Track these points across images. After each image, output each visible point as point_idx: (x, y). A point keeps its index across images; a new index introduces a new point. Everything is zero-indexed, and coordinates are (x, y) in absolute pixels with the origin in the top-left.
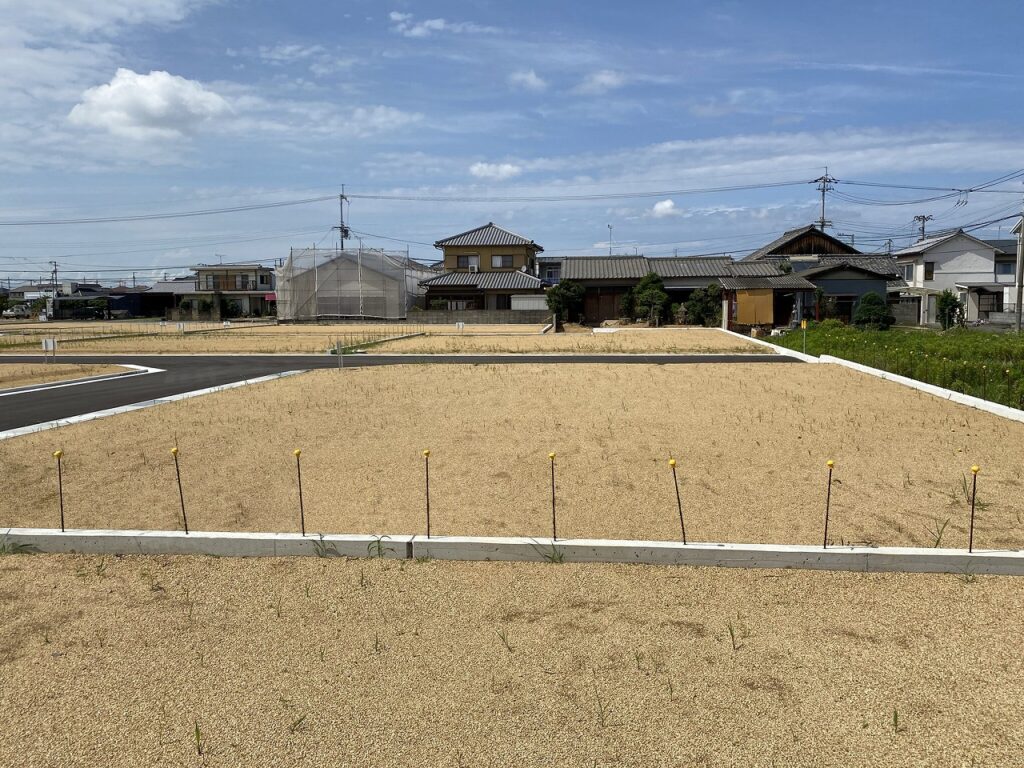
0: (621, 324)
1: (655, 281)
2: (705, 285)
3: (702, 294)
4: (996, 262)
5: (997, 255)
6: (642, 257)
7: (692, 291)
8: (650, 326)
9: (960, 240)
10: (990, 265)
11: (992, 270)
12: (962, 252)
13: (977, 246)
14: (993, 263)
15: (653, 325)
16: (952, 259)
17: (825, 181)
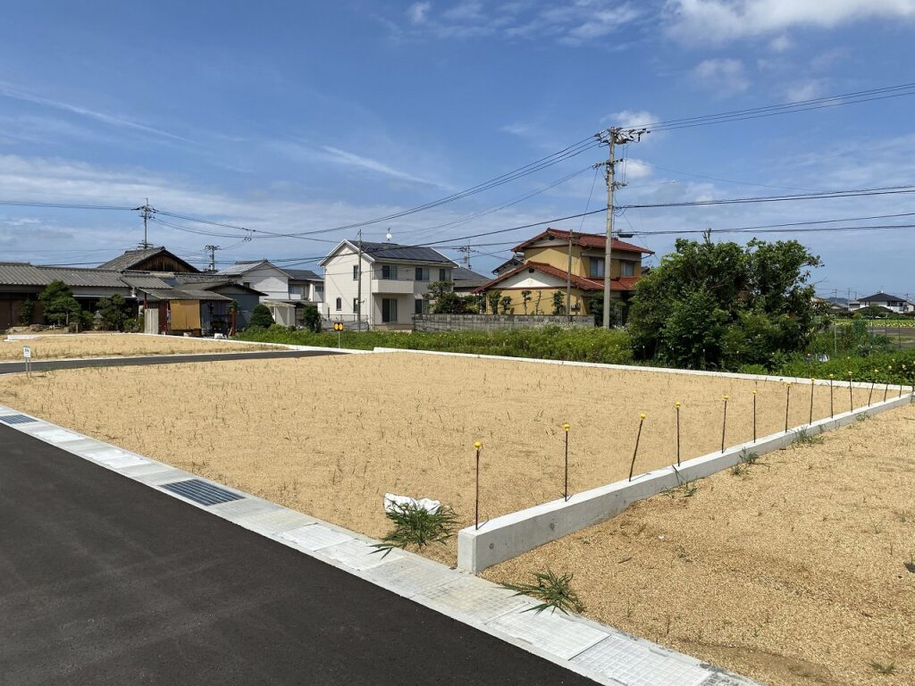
0: (33, 330)
1: (63, 289)
2: (109, 295)
3: (109, 303)
4: (289, 285)
5: (290, 280)
6: (28, 265)
7: (98, 299)
8: (70, 332)
9: (265, 267)
10: (285, 287)
11: (287, 290)
12: (268, 277)
13: (277, 273)
14: (287, 285)
15: (73, 331)
16: (262, 281)
17: (147, 210)
